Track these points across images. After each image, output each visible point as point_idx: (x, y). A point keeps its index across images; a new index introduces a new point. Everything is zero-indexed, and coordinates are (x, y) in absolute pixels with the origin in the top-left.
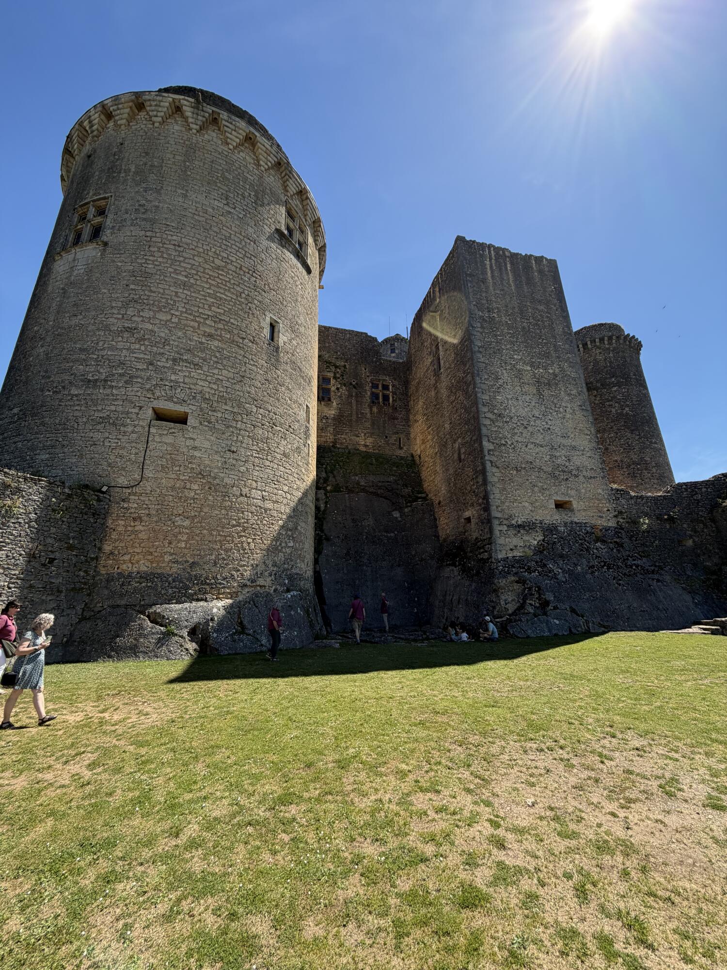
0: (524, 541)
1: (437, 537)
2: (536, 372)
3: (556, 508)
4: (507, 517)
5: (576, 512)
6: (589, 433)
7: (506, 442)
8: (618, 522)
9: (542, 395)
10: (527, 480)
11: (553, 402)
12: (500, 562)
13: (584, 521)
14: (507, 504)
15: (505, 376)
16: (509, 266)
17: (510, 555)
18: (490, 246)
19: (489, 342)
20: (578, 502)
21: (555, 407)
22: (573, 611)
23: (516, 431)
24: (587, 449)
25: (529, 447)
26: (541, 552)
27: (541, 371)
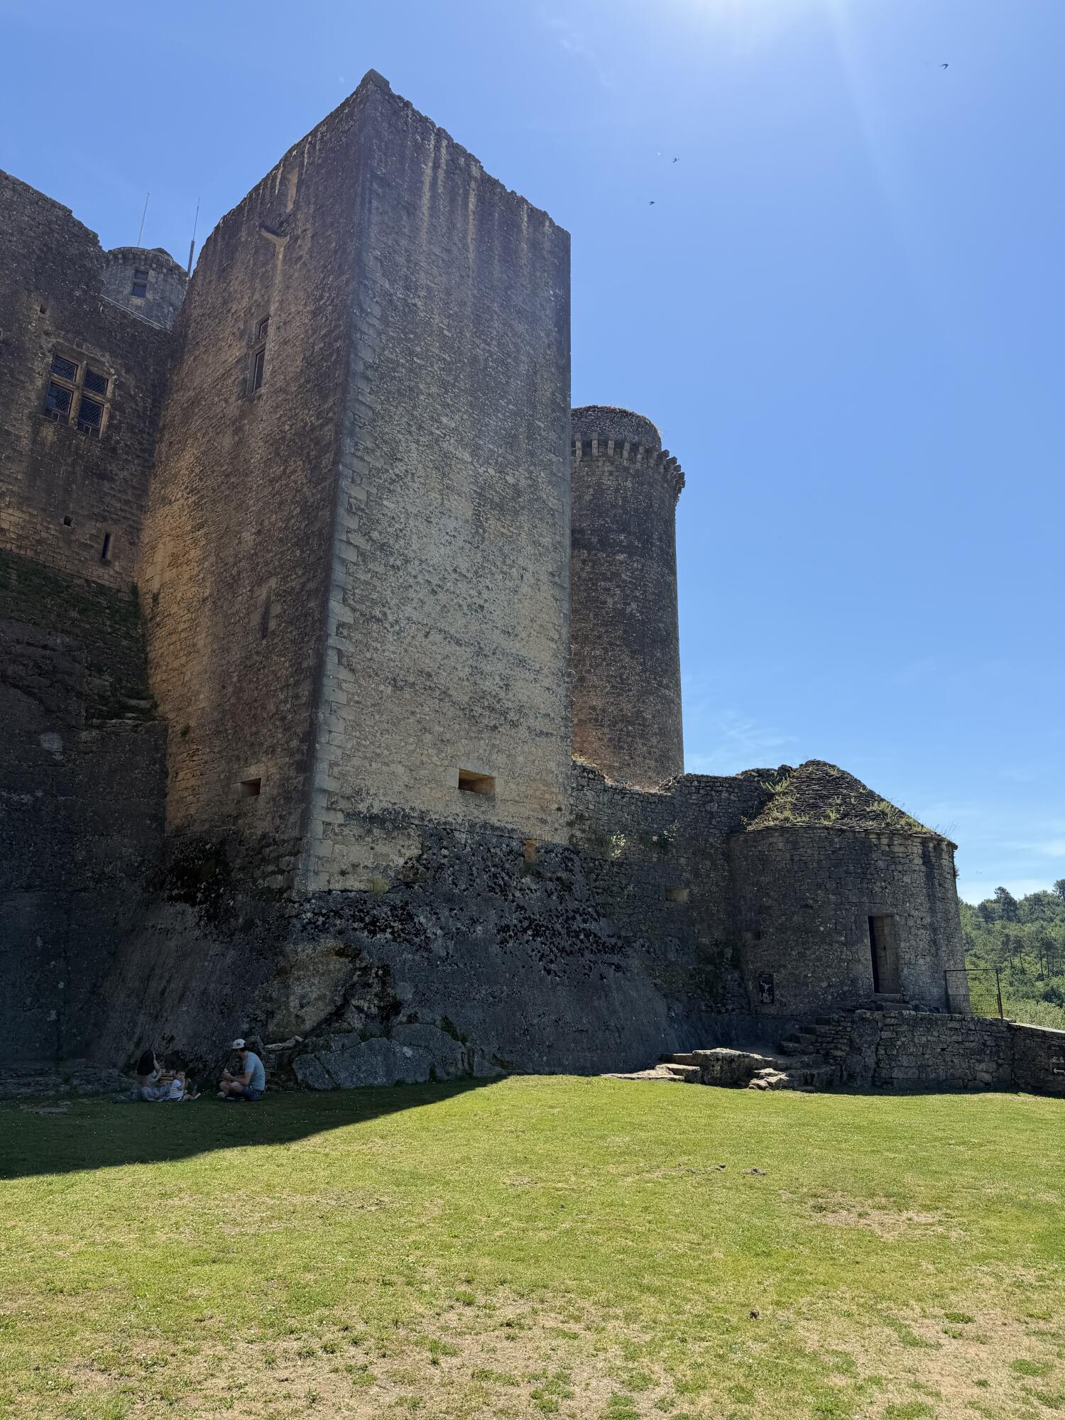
0: (375, 855)
1: (159, 819)
2: (481, 470)
3: (460, 788)
4: (349, 792)
5: (499, 803)
6: (556, 637)
7: (385, 614)
8: (573, 836)
9: (481, 526)
10: (413, 713)
11: (501, 550)
12: (309, 901)
13: (510, 826)
14: (356, 761)
15: (413, 456)
16: (472, 200)
17: (337, 886)
18: (441, 134)
19: (391, 361)
20: (507, 782)
21: (504, 562)
22: (448, 1026)
23: (411, 594)
24: (545, 671)
25: (431, 637)
26: (408, 885)
27: (491, 471)
